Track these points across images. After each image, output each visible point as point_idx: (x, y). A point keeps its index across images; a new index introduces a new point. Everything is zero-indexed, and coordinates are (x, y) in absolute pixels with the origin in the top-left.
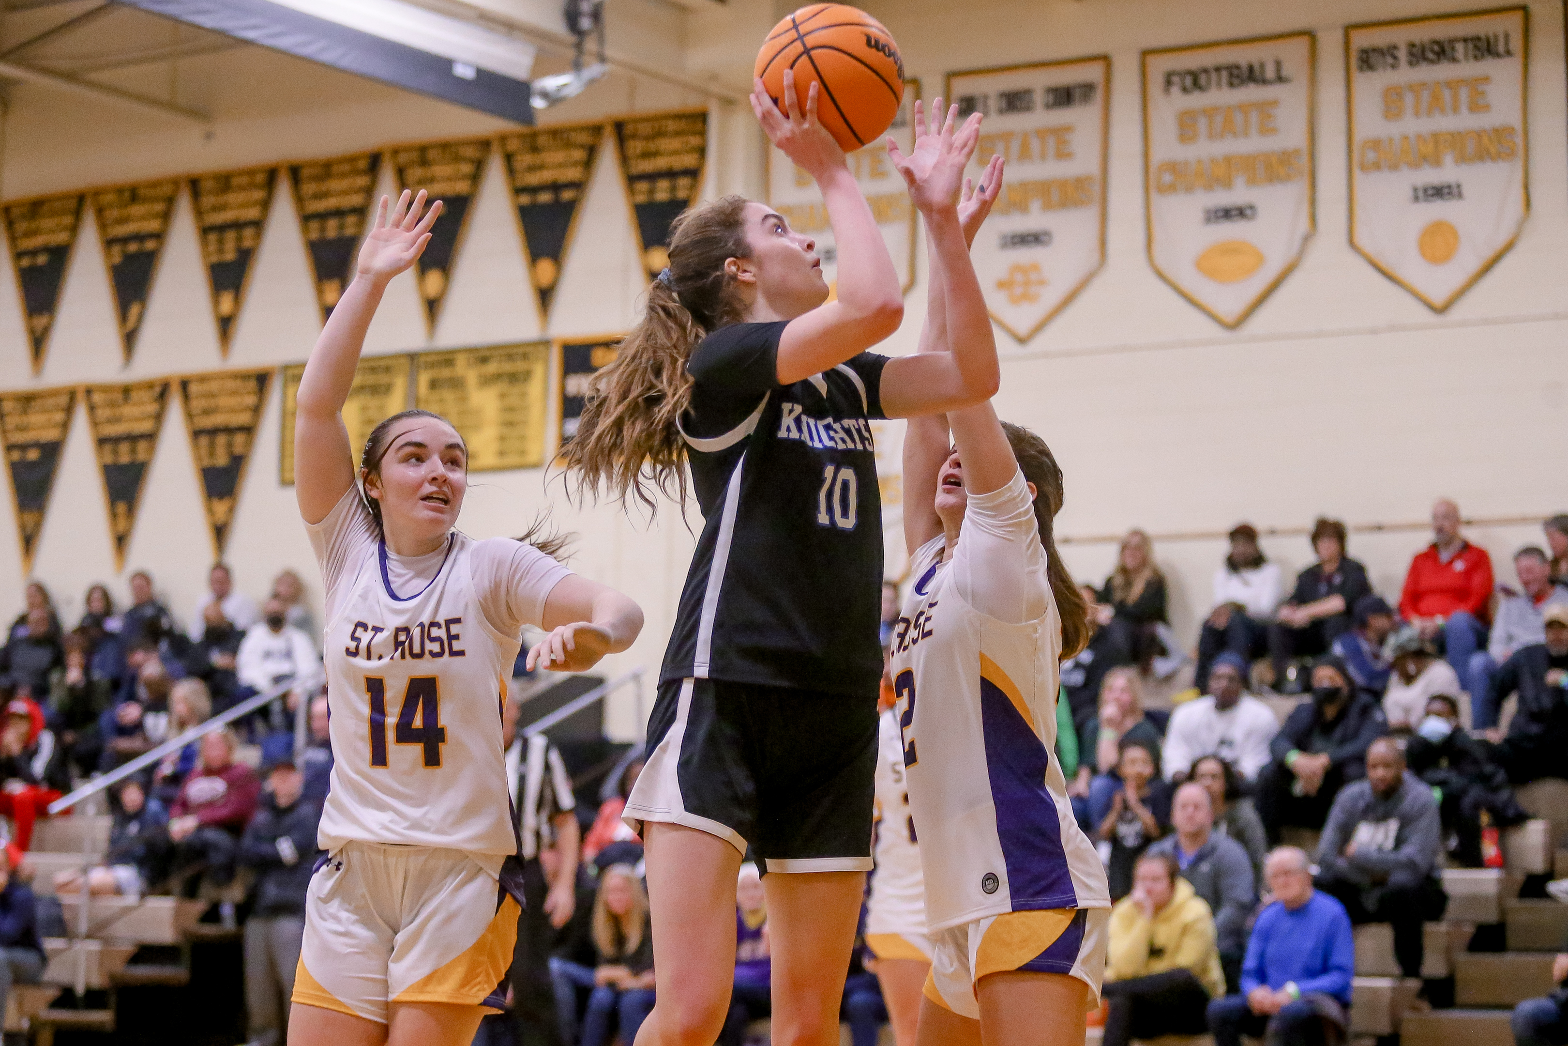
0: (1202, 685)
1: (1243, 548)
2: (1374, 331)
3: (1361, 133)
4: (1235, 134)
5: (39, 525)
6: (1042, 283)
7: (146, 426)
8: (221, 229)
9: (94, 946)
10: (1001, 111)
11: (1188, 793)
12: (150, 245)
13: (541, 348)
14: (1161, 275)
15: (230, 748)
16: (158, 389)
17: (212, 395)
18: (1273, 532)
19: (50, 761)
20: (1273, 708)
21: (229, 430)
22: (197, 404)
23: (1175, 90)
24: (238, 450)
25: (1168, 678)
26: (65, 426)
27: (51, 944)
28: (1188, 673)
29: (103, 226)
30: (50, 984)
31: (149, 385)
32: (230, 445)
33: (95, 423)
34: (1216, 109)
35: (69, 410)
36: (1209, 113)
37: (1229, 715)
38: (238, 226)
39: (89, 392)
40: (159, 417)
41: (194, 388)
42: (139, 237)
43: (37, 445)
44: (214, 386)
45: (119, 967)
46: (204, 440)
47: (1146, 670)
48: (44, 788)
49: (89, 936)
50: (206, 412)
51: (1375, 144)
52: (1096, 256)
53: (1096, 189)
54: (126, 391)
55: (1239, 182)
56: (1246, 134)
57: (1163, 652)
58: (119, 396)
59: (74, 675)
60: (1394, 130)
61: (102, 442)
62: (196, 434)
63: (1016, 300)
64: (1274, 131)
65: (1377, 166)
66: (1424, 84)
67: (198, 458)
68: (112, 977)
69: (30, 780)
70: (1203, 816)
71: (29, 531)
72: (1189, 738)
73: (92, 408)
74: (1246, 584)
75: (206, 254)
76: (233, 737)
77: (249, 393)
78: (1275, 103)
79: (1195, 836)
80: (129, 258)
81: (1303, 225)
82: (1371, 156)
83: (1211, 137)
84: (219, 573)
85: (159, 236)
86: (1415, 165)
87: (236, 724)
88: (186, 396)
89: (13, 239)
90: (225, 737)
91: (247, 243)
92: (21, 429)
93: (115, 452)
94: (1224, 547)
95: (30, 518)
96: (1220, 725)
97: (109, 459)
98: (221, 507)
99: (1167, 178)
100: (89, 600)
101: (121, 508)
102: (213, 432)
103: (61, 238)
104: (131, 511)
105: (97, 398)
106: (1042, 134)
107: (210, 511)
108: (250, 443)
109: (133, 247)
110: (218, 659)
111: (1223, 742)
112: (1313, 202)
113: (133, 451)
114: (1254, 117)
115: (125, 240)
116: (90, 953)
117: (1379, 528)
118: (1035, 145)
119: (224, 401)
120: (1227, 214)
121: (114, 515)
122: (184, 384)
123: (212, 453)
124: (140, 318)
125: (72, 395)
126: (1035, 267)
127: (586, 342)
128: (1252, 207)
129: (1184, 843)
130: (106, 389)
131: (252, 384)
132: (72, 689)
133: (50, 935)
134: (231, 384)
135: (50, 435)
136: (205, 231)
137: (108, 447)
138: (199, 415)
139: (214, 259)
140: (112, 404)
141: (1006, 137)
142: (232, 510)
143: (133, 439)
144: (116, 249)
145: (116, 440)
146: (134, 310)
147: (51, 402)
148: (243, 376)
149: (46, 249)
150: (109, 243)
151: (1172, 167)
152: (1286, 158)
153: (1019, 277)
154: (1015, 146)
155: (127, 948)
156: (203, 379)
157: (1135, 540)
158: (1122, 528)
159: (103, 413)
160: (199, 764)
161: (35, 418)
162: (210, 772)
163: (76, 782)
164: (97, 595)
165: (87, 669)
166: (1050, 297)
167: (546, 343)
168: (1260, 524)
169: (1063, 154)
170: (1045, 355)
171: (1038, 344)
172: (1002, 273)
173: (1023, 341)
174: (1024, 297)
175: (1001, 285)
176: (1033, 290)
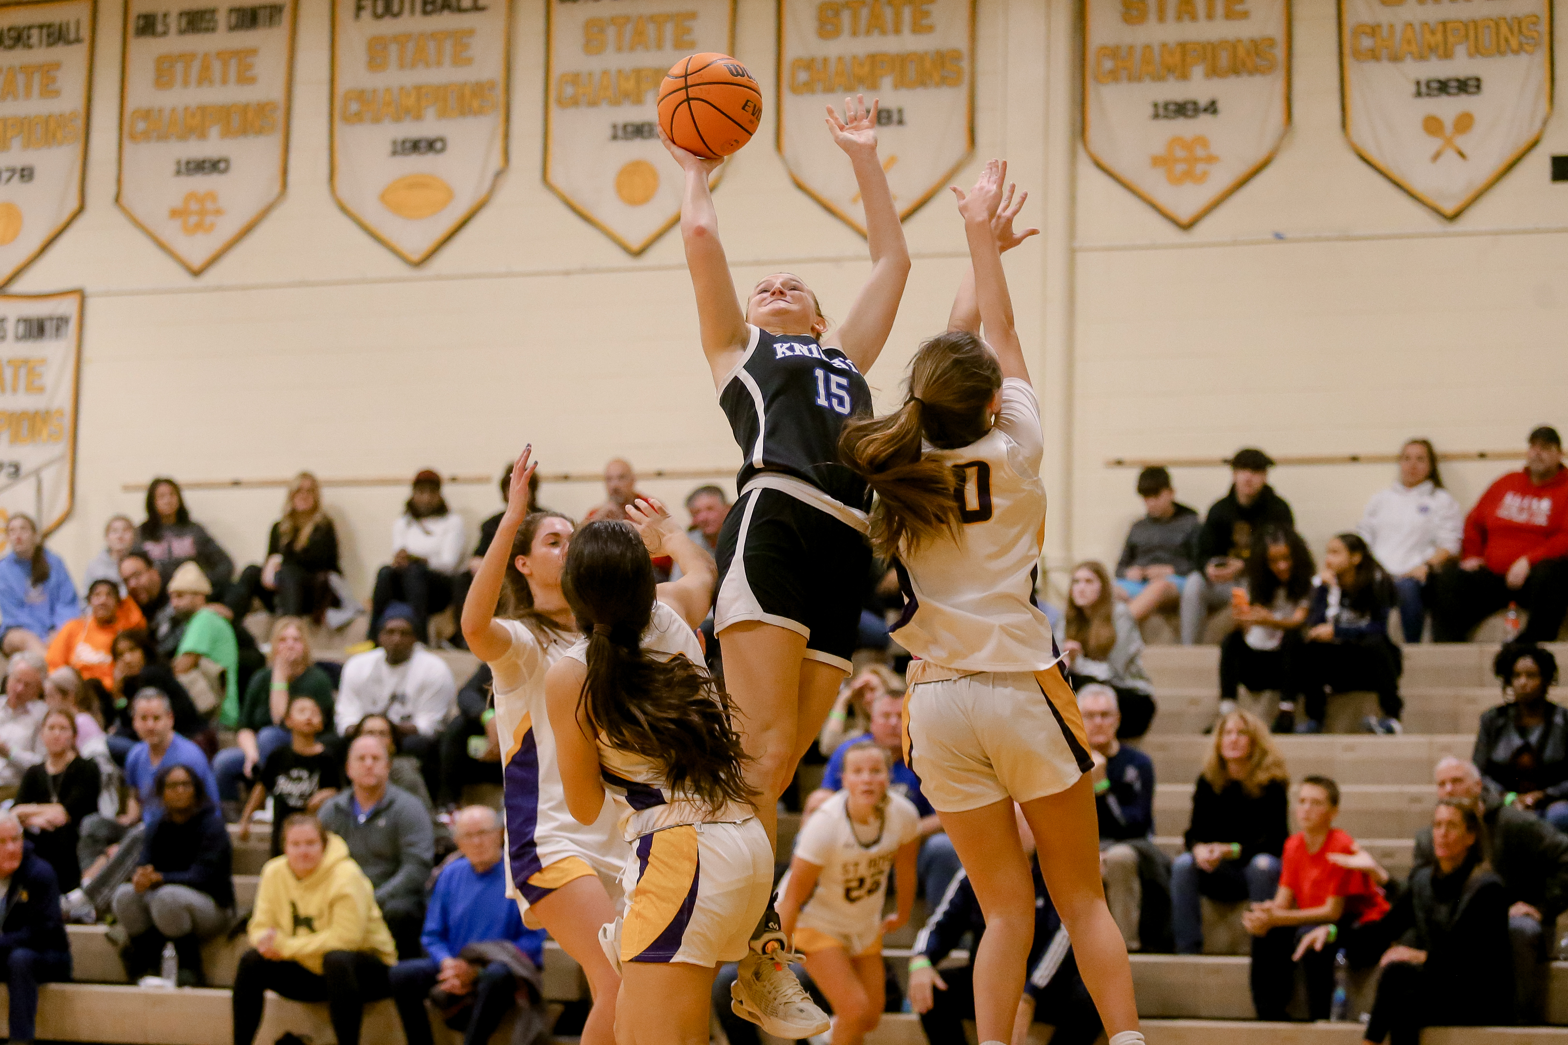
0: (374, 636)
1: (425, 498)
2: (567, 273)
3: (559, 68)
4: (427, 65)
6: (218, 212)
10: (182, 32)
11: (364, 745)
14: (343, 209)
18: (454, 480)
20: (449, 662)
23: (366, 15)
25: (341, 629)
28: (363, 624)
34: (408, 37)
36: (401, 40)
37: (401, 669)
47: (318, 620)
51: (575, 79)
52: (276, 189)
53: (280, 115)
55: (430, 114)
56: (439, 64)
57: (336, 603)
60: (595, 64)
63: (189, 230)
64: (469, 61)
65: (575, 102)
66: (627, 19)
70: (381, 769)
72: (359, 693)
74: (428, 533)
78: (471, 32)
79: (373, 790)
81: (496, 162)
82: (569, 91)
83: (402, 66)
86: (615, 102)
94: (405, 492)
96: (390, 680)
99: (354, 107)
106: (225, 56)
111: (394, 698)
112: (507, 136)
114: (448, 47)
117: (566, 478)
118: (217, 67)
120: (415, 146)
126: (212, 196)
128: (442, 140)
129: (360, 796)
141: (187, 58)
151: (361, 95)
152: (480, 89)
153: (194, 206)
154: (196, 66)
157: (307, 484)
158: (290, 472)
166: (227, 228)
168: (444, 471)
169: (246, 78)
170: (219, 288)
171: (211, 277)
172: (176, 201)
173: (196, 273)
174: (199, 227)
175: (175, 213)
176: (209, 220)
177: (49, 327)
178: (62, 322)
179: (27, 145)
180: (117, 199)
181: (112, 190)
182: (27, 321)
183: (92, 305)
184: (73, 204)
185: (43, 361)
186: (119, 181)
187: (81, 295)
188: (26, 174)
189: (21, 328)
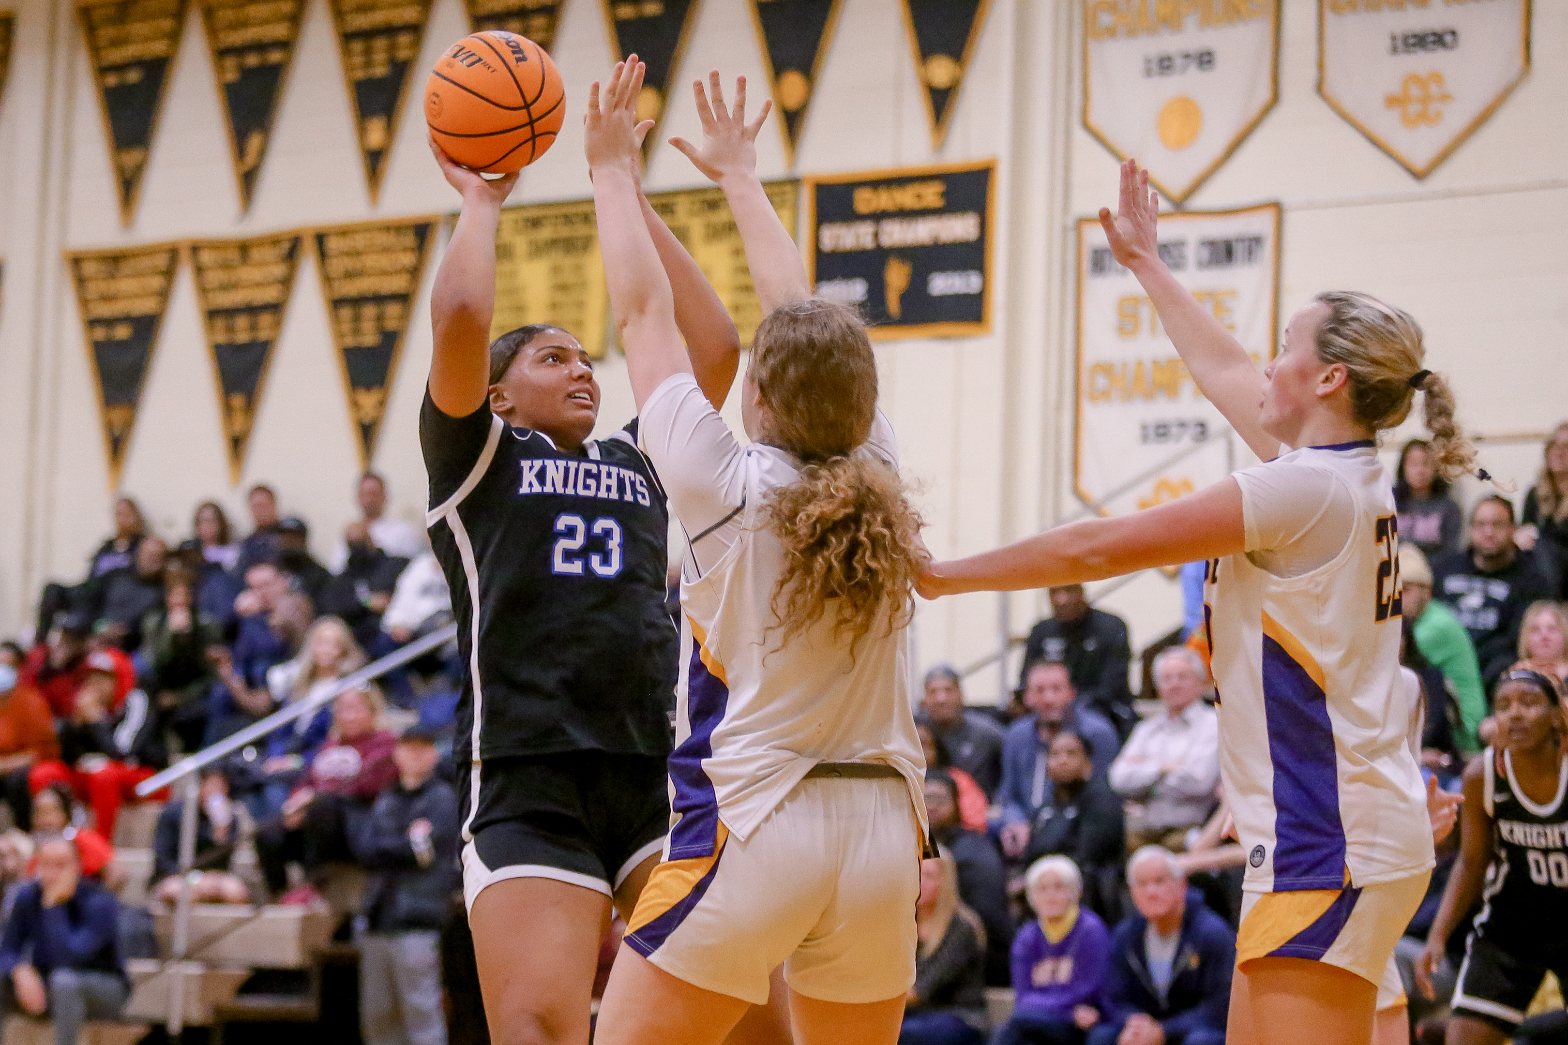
5: (129, 425)
6: (1446, 98)
7: (270, 295)
8: (368, 35)
9: (193, 969)
12: (275, 57)
13: (788, 188)
15: (373, 710)
16: (286, 246)
17: (355, 253)
19: (142, 730)
21: (379, 299)
22: (337, 265)
24: (391, 325)
26: (164, 295)
27: (137, 967)
29: (212, 31)
30: (136, 1020)
31: (274, 241)
32: (380, 318)
33: (203, 290)
35: (169, 274)
38: (390, 31)
39: (195, 249)
40: (287, 282)
41: (333, 244)
42: (260, 47)
43: (126, 319)
44: (359, 241)
45: (225, 996)
46: (346, 313)
48: (132, 765)
49: (188, 956)
50: (349, 275)
52: (1518, 62)
54: (244, 248)
58: (234, 255)
59: (179, 619)
61: (212, 315)
62: (336, 303)
63: (1410, 122)
67: (339, 335)
68: (218, 1011)
69: (116, 756)
71: (117, 432)
73: (199, 270)
75: (349, 68)
76: (377, 696)
77: (405, 250)
80: (247, 73)
84: (370, 484)
85: (286, 45)
87: (384, 682)
88: (323, 255)
89: (95, 50)
90: (365, 697)
91: (403, 54)
92: (107, 298)
93: (230, 329)
95: (118, 415)
97: (221, 338)
98: (368, 400)
100: (197, 521)
101: (238, 401)
102: (357, 301)
103: (158, 48)
104: (251, 405)
105: (206, 257)
107: (355, 405)
108: (406, 317)
109: (252, 60)
110: (367, 597)
113: (253, 327)
115: (239, 51)
116: (188, 978)
119: (371, 261)
121: (228, 410)
122: (320, 239)
123: (357, 331)
124: (262, 153)
125: (173, 252)
126: (1437, 78)
127: (845, 180)
130: (217, 245)
131: (409, 240)
132: (177, 637)
133: (137, 954)
134: (383, 239)
135: (145, 306)
136: (347, 38)
137: (220, 323)
138: (339, 279)
139: (360, 74)
140: (226, 266)
142: (382, 404)
143: (252, 310)
144: (230, 62)
145: (230, 313)
146: (254, 142)
147: (145, 263)
148: (396, 228)
149: (138, 63)
150: (221, 53)
153: (1415, 91)
155: (238, 973)
156: (344, 232)
159: (214, 277)
160: (335, 734)
161: (125, 285)
162: (346, 741)
163: (174, 757)
164: (208, 514)
165: (194, 609)
166: (1455, 117)
167: (795, 182)
170: (1452, 194)
171: (1440, 180)
172: (1394, 87)
173: (1419, 176)
174: (1424, 117)
175: (1392, 101)
176: (1434, 107)
177: (1239, 250)
178: (1255, 242)
179: (1207, 21)
180: (1320, 88)
181: (1311, 74)
182: (1211, 244)
183: (1292, 220)
184: (1264, 94)
185: (1233, 293)
186: (1321, 65)
187: (1277, 207)
188: (1205, 59)
189: (1205, 253)
